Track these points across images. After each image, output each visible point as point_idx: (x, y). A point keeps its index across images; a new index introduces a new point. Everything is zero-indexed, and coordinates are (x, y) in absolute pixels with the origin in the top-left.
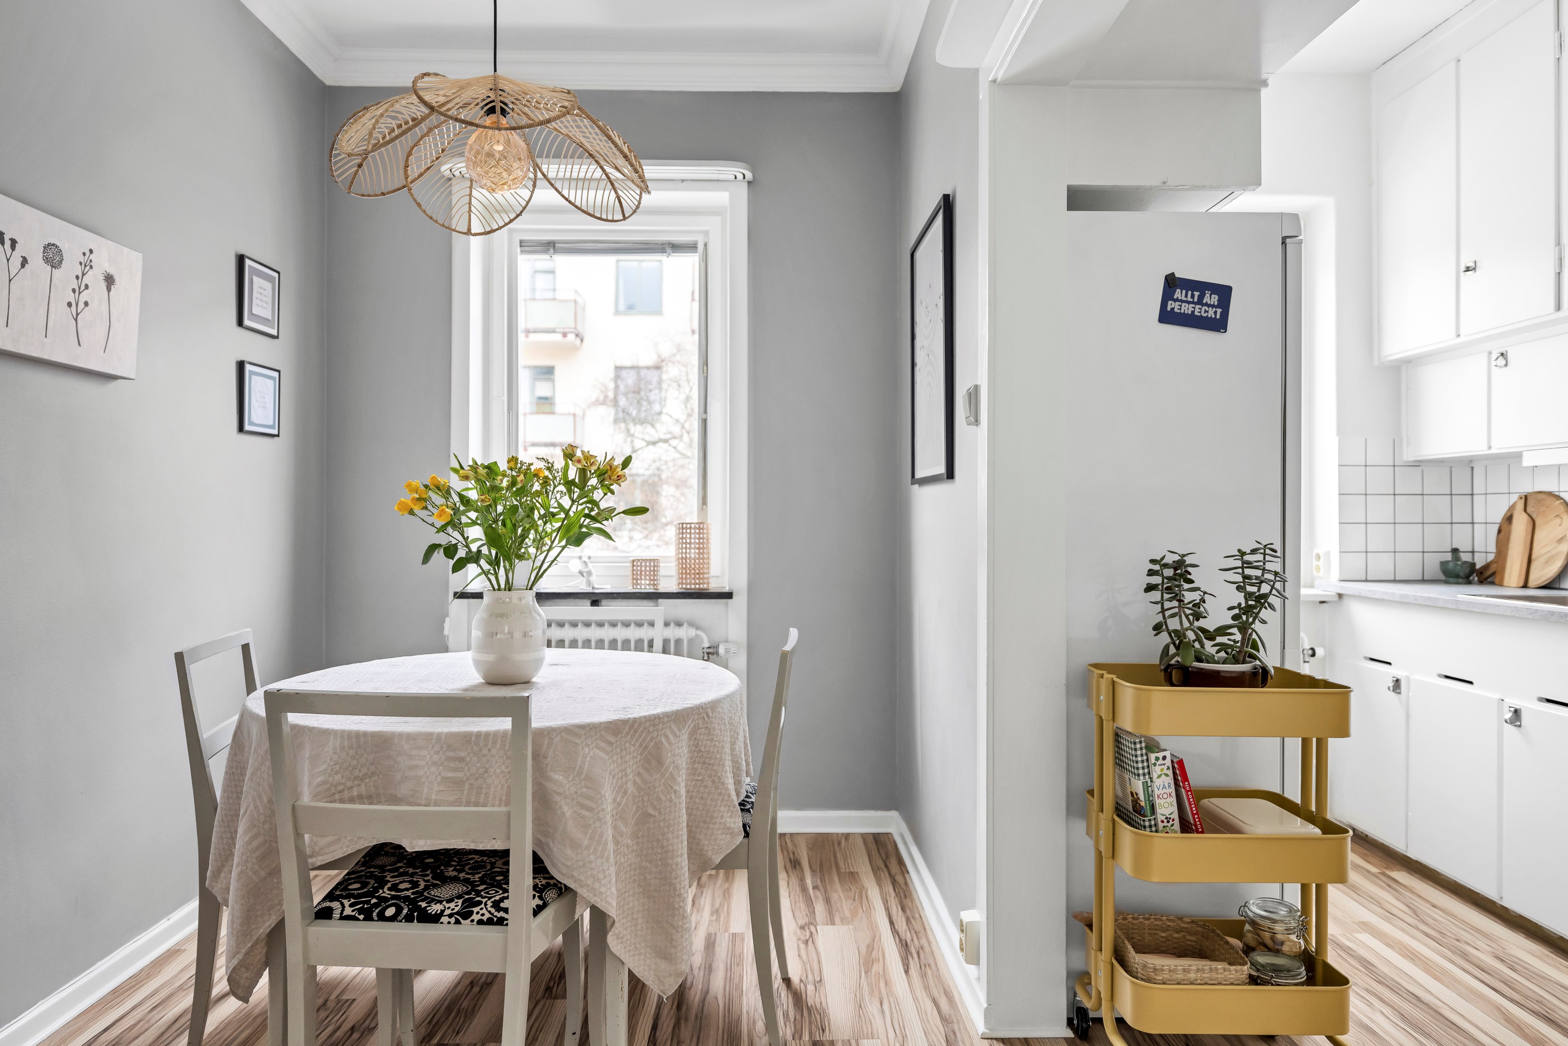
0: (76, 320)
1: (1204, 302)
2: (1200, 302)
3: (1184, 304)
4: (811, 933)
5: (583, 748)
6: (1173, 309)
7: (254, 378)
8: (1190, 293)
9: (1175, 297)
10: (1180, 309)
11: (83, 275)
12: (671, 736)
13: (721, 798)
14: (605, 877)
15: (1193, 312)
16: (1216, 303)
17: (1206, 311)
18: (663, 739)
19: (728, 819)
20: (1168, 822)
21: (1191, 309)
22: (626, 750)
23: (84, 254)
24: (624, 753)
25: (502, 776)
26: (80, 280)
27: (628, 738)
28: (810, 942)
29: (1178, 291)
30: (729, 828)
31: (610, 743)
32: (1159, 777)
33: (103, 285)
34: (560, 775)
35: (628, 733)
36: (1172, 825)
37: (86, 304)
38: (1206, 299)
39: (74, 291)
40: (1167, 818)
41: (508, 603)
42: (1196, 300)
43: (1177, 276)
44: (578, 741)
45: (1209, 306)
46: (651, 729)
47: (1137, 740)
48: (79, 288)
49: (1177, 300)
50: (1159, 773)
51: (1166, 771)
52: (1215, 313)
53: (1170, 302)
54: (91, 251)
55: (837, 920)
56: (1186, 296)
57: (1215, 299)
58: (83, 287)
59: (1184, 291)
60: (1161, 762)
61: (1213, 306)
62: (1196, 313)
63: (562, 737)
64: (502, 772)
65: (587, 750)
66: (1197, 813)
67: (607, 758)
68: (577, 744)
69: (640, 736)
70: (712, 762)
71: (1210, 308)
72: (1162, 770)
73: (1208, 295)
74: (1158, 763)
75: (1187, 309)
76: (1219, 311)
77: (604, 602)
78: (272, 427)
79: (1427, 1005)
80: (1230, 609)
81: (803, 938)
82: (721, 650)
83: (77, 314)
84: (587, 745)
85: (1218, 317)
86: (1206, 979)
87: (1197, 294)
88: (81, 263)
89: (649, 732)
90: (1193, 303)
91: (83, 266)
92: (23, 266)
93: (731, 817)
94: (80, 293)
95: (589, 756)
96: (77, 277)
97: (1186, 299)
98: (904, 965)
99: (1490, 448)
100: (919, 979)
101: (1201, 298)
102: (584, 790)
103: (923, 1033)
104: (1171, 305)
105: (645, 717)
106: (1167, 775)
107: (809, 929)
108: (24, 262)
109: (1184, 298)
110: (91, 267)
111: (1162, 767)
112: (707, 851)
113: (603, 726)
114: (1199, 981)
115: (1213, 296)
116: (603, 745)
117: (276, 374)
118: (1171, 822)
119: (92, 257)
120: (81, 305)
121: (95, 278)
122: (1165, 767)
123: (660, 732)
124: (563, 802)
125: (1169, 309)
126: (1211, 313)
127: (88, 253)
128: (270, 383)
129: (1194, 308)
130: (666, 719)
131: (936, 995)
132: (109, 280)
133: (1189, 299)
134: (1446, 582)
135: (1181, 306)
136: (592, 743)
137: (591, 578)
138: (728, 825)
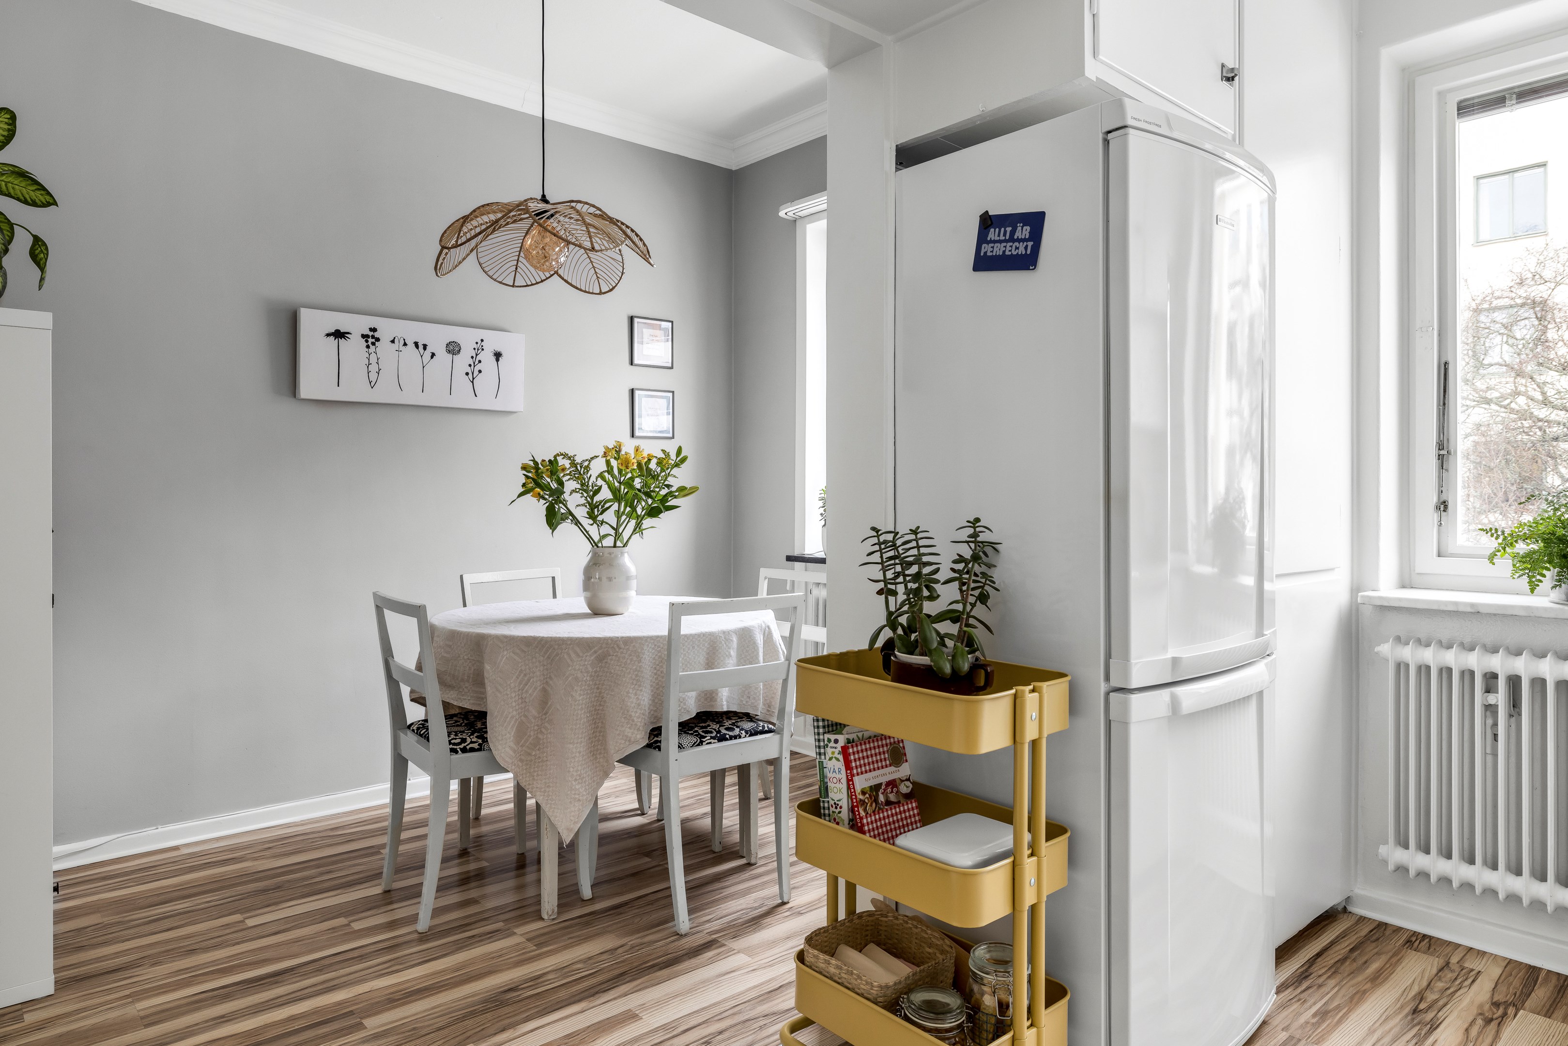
0: (473, 382)
1: (1016, 237)
2: (1012, 239)
3: (996, 245)
5: (503, 650)
6: (985, 253)
7: (644, 400)
8: (1002, 230)
9: (989, 239)
10: (992, 252)
11: (477, 355)
12: (573, 655)
14: (502, 739)
15: (1004, 252)
16: (1027, 236)
17: (1017, 248)
18: (567, 657)
19: (628, 730)
20: (836, 808)
21: (1002, 249)
22: (536, 658)
23: (477, 343)
24: (534, 660)
26: (474, 359)
27: (538, 650)
29: (992, 230)
30: (627, 736)
31: (523, 652)
32: (830, 759)
33: (494, 359)
34: (489, 666)
35: (537, 647)
36: (840, 812)
37: (480, 371)
38: (1018, 234)
39: (470, 365)
40: (835, 803)
42: (1007, 238)
43: (990, 213)
44: (501, 646)
45: (1020, 241)
46: (556, 647)
48: (474, 363)
49: (992, 242)
50: (831, 756)
51: (836, 755)
52: (1026, 247)
53: (983, 246)
54: (482, 341)
56: (999, 235)
57: (1027, 232)
58: (477, 362)
59: (997, 230)
60: (832, 744)
61: (1024, 240)
62: (1007, 253)
63: (493, 641)
65: (505, 653)
69: (547, 650)
70: (620, 682)
71: (1021, 243)
72: (833, 753)
73: (1019, 228)
74: (830, 745)
75: (998, 250)
76: (1030, 244)
78: (666, 432)
83: (473, 379)
84: (506, 649)
85: (1029, 252)
86: (843, 980)
87: (1009, 229)
88: (474, 349)
89: (554, 649)
90: (1005, 241)
91: (476, 350)
92: (432, 357)
93: (630, 728)
94: (474, 366)
95: (503, 656)
96: (472, 357)
97: (998, 238)
101: (1013, 233)
102: (499, 679)
104: (986, 248)
105: (551, 637)
106: (838, 760)
108: (433, 355)
109: (997, 238)
110: (483, 350)
111: (834, 750)
114: (836, 979)
115: (1025, 228)
116: (518, 651)
117: (670, 395)
118: (839, 810)
119: (482, 344)
120: (476, 373)
121: (487, 357)
122: (837, 751)
123: (564, 651)
124: (488, 684)
125: (982, 254)
126: (1021, 251)
127: (479, 342)
128: (663, 401)
129: (1005, 247)
132: (498, 355)
133: (1002, 238)
135: (993, 247)
138: (626, 734)
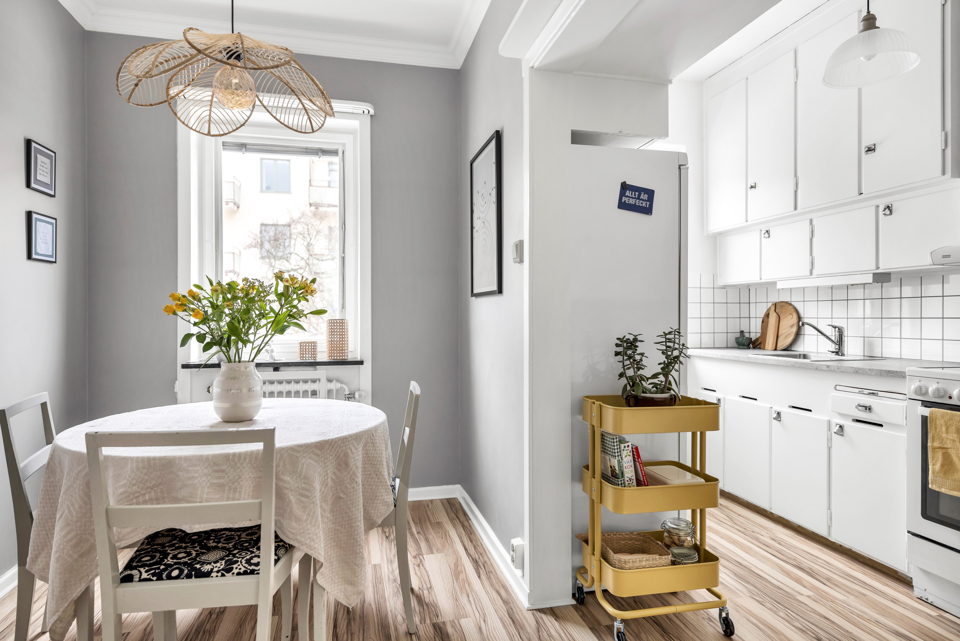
1: (641, 198)
2: (639, 198)
3: (630, 199)
4: (421, 560)
5: (302, 459)
6: (625, 201)
7: (38, 223)
8: (633, 193)
9: (626, 195)
10: (629, 201)
12: (353, 449)
13: (381, 484)
14: (317, 538)
15: (635, 203)
16: (647, 199)
17: (642, 203)
18: (349, 451)
19: (386, 497)
20: (630, 481)
21: (634, 202)
22: (327, 458)
24: (326, 461)
25: (249, 480)
27: (328, 452)
28: (421, 565)
29: (628, 191)
30: (386, 502)
31: (318, 455)
32: (626, 456)
34: (288, 477)
35: (328, 449)
36: (632, 483)
40: (630, 479)
41: (238, 370)
42: (636, 197)
43: (627, 183)
44: (299, 455)
45: (643, 200)
46: (342, 445)
47: (615, 437)
49: (627, 196)
50: (626, 455)
51: (629, 454)
52: (646, 204)
53: (623, 197)
55: (434, 550)
56: (632, 195)
57: (645, 197)
59: (631, 192)
60: (627, 448)
61: (645, 201)
62: (637, 204)
63: (288, 453)
64: (250, 477)
65: (304, 460)
66: (645, 475)
67: (316, 464)
68: (298, 457)
69: (335, 450)
70: (376, 463)
72: (627, 453)
73: (642, 194)
74: (625, 449)
75: (632, 201)
76: (648, 203)
77: (282, 368)
78: (51, 256)
79: (745, 567)
80: (660, 364)
81: (416, 563)
82: (357, 396)
84: (304, 457)
85: (648, 207)
86: (651, 565)
87: (637, 193)
89: (340, 447)
90: (635, 198)
93: (387, 495)
95: (305, 464)
98: (477, 573)
99: (761, 279)
100: (487, 580)
101: (639, 195)
102: (303, 485)
103: (494, 611)
104: (624, 199)
105: (338, 438)
106: (629, 455)
107: (419, 557)
109: (630, 196)
111: (627, 451)
112: (373, 517)
113: (313, 444)
114: (647, 566)
115: (645, 195)
116: (313, 456)
117: (54, 221)
118: (632, 481)
122: (629, 451)
123: (347, 447)
124: (290, 494)
125: (623, 201)
126: (644, 205)
128: (50, 227)
129: (636, 201)
130: (350, 439)
131: (498, 588)
134: (738, 348)
135: (629, 200)
136: (307, 456)
137: (273, 354)
138: (386, 500)
